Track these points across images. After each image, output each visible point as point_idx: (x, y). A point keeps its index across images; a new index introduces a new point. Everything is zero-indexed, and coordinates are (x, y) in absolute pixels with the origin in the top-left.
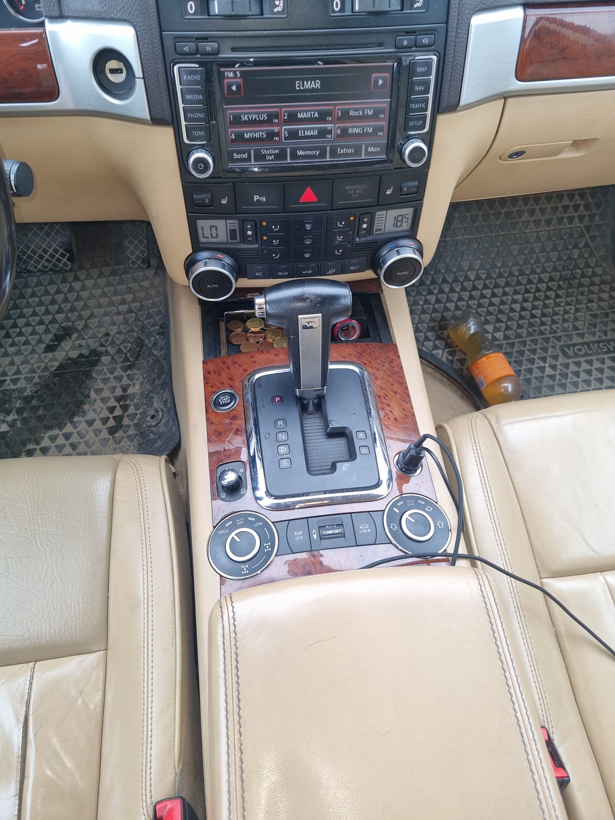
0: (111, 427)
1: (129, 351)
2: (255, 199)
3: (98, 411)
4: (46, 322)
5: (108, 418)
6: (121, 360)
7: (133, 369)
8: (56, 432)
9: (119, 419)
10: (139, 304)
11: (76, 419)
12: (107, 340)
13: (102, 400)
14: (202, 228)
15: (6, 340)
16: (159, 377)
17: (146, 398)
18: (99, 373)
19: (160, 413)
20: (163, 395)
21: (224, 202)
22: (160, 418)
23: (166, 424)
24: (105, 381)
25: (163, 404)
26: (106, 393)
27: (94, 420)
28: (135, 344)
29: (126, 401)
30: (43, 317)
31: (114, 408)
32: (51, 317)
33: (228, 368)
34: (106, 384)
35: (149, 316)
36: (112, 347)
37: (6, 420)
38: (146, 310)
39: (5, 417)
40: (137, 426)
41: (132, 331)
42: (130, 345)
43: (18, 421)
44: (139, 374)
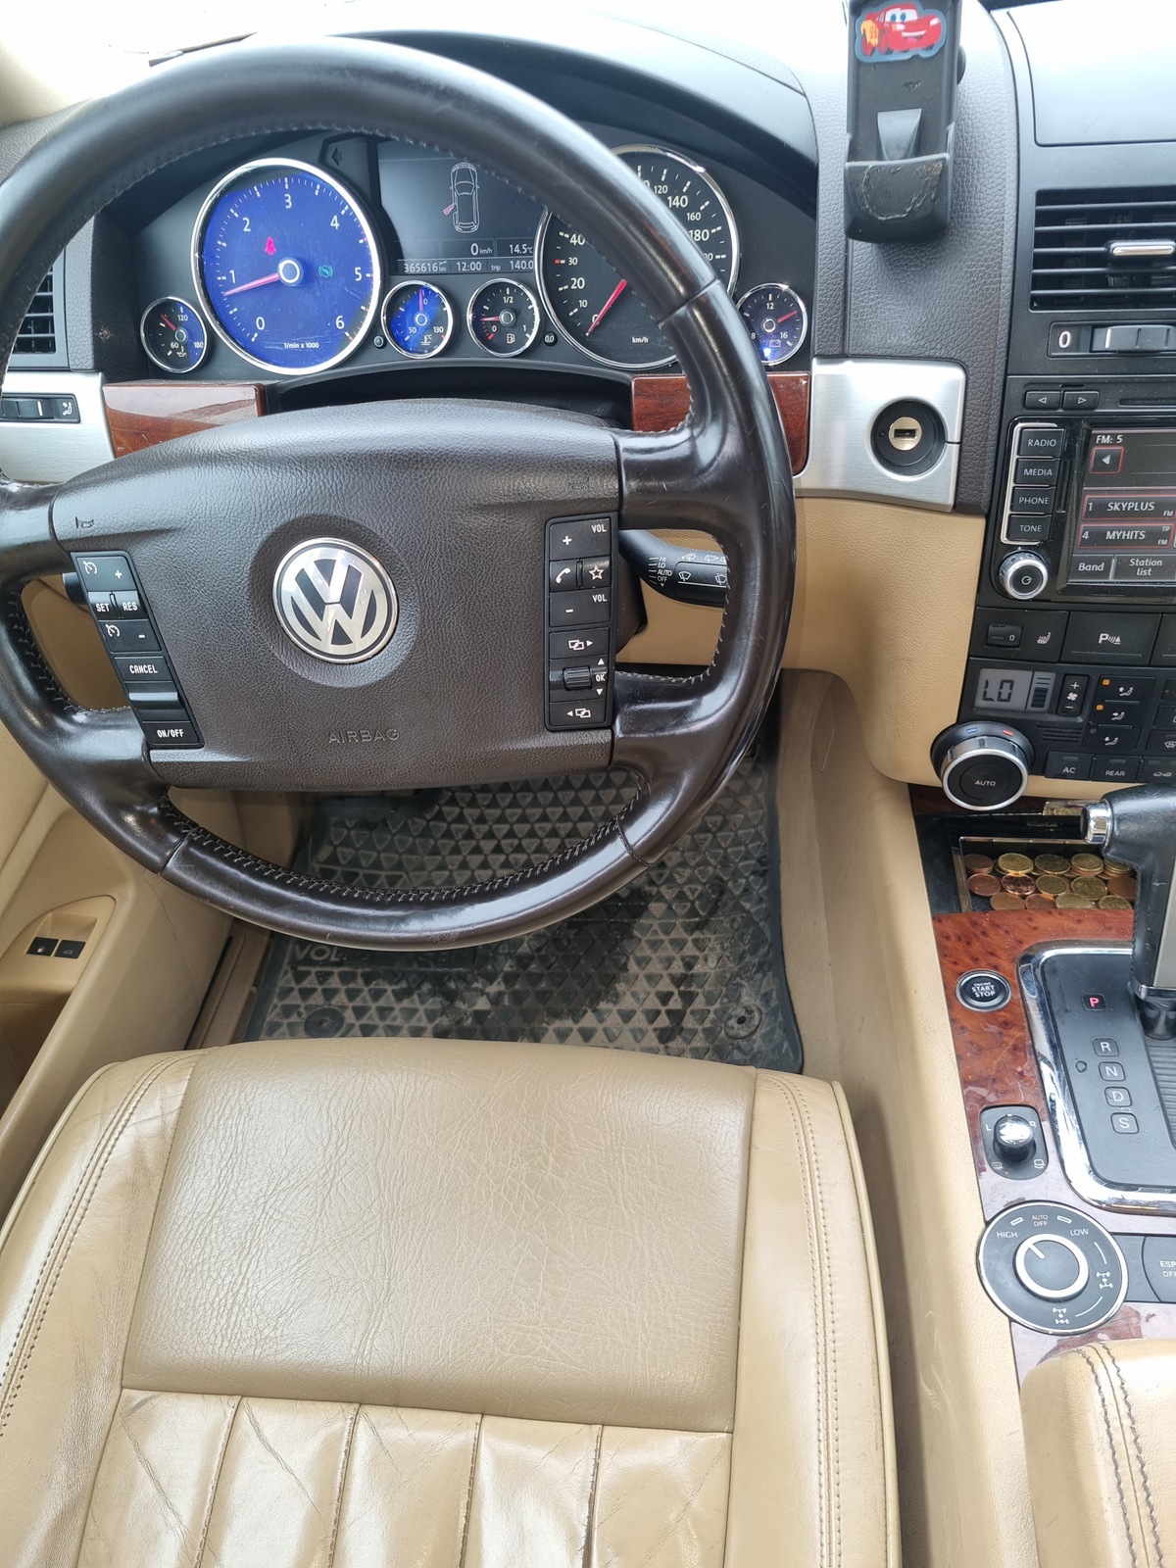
0: (662, 1030)
1: (697, 898)
2: (1101, 639)
3: (642, 996)
4: (562, 833)
5: (658, 1012)
6: (683, 912)
7: (705, 931)
8: (568, 1023)
9: (676, 1016)
10: (719, 819)
11: (602, 1006)
12: (661, 875)
13: (649, 978)
14: (987, 682)
15: (495, 856)
16: (754, 951)
17: (726, 985)
18: (645, 930)
19: (756, 1014)
20: (761, 983)
21: (1042, 641)
22: (756, 1023)
23: (764, 1037)
24: (655, 945)
25: (762, 1000)
26: (655, 968)
27: (633, 1012)
28: (710, 888)
29: (690, 986)
30: (557, 825)
31: (670, 995)
32: (570, 825)
33: (984, 933)
34: (656, 951)
35: (737, 842)
36: (669, 888)
37: (487, 990)
38: (732, 830)
39: (485, 987)
40: (710, 1033)
41: (705, 863)
42: (700, 888)
43: (506, 996)
44: (716, 940)
